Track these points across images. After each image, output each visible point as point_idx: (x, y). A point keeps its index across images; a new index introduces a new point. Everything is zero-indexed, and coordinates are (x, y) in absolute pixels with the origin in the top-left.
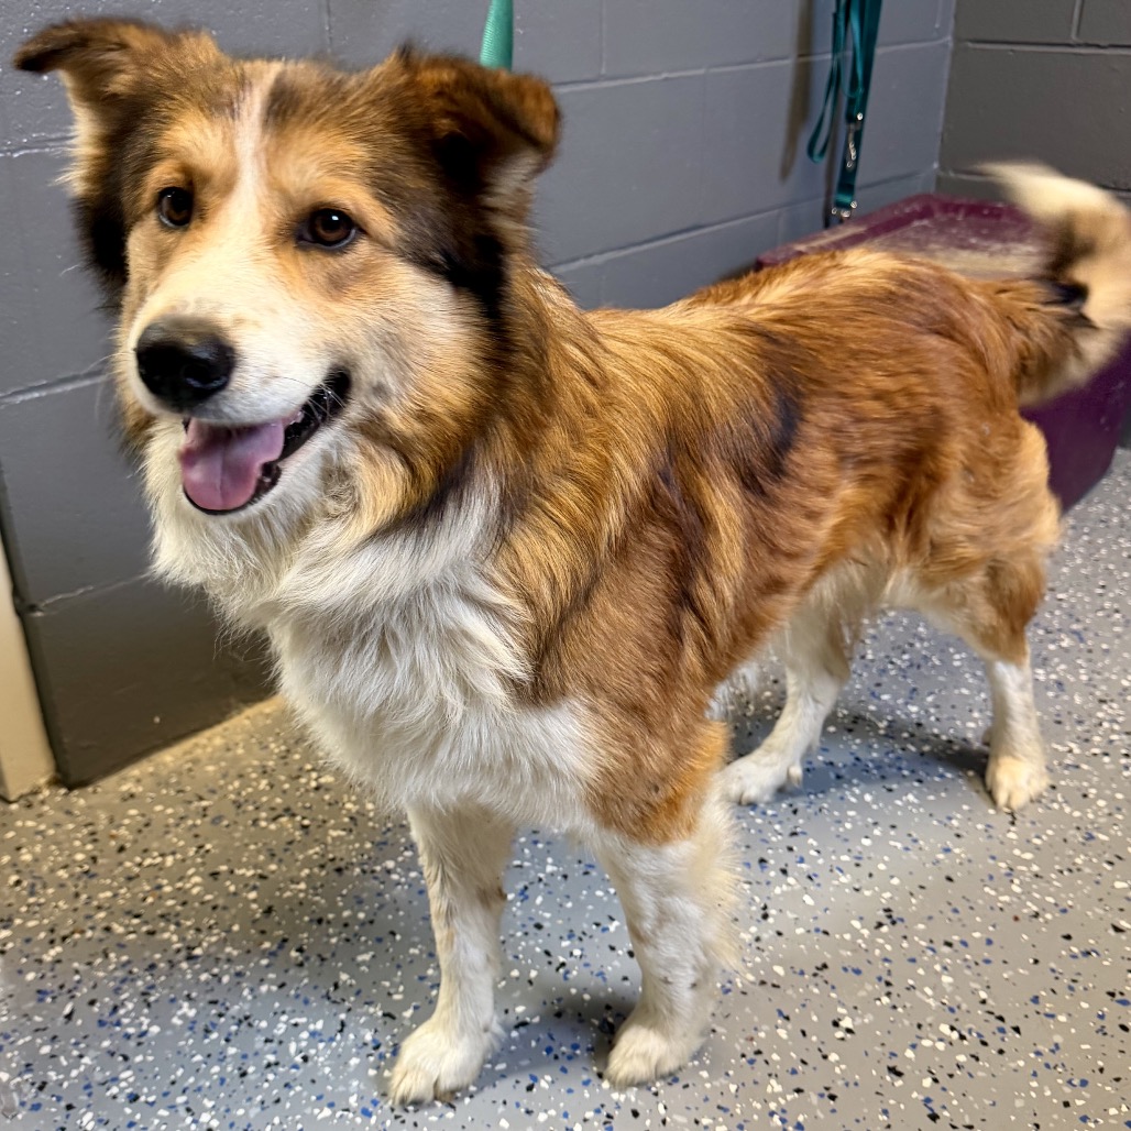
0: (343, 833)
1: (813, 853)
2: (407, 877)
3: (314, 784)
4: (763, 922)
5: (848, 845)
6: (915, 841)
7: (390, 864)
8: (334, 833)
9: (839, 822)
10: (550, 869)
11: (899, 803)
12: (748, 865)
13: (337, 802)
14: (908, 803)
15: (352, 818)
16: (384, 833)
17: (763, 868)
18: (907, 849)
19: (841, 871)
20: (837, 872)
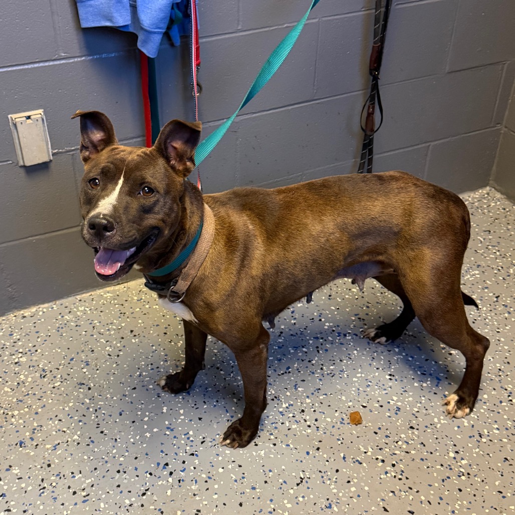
0: (10, 390)
1: (192, 468)
2: (18, 421)
3: (16, 360)
4: (141, 497)
5: (210, 469)
6: (243, 478)
7: (16, 413)
8: (6, 389)
9: (218, 455)
10: (76, 437)
11: (254, 453)
12: (158, 464)
13: (18, 373)
14: (259, 456)
15: (18, 383)
16: (25, 396)
17: (164, 468)
18: (236, 481)
19: (196, 482)
20: (194, 482)
